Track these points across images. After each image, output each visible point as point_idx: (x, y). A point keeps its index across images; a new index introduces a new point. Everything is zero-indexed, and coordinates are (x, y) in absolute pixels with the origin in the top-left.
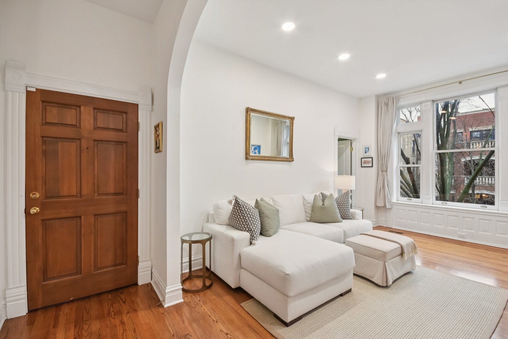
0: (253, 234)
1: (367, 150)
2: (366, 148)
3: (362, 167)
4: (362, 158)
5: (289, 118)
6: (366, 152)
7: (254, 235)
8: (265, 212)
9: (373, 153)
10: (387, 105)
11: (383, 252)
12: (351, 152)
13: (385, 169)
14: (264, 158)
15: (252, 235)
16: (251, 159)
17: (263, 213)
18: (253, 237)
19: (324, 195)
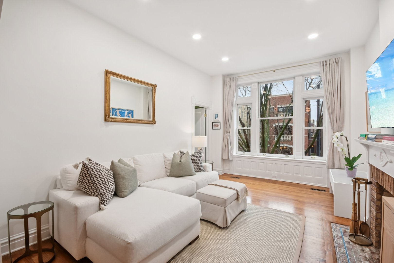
0: (103, 198)
1: (216, 116)
2: (216, 115)
3: (213, 129)
4: (213, 123)
5: (151, 85)
6: (216, 118)
7: (104, 199)
8: (120, 173)
9: (220, 119)
10: (230, 83)
11: (223, 199)
12: (205, 117)
13: (228, 131)
14: (125, 120)
15: (102, 199)
16: (111, 121)
17: (119, 174)
18: (103, 202)
19: (182, 153)
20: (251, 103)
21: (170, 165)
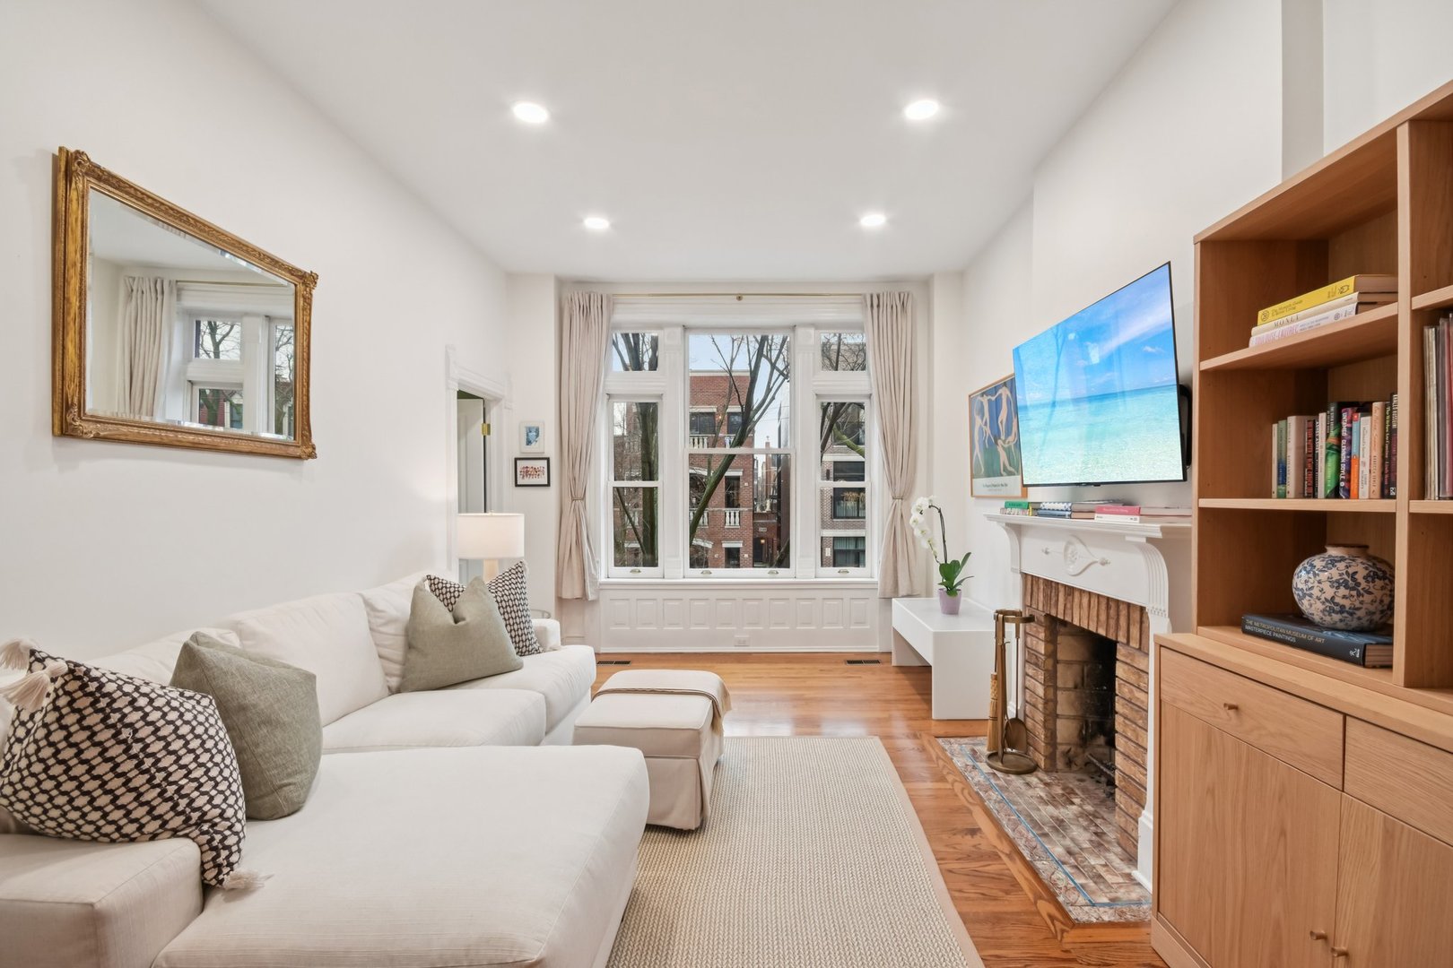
0: (218, 837)
1: (532, 434)
2: (529, 430)
3: (517, 485)
4: (516, 460)
5: (292, 271)
6: (529, 442)
7: (225, 838)
8: (252, 699)
9: (548, 444)
10: (586, 311)
11: (692, 732)
12: (484, 437)
13: (580, 494)
14: (171, 435)
15: (215, 843)
16: (97, 438)
17: (243, 708)
18: (224, 853)
19: (440, 585)
20: (660, 396)
21: (400, 641)
